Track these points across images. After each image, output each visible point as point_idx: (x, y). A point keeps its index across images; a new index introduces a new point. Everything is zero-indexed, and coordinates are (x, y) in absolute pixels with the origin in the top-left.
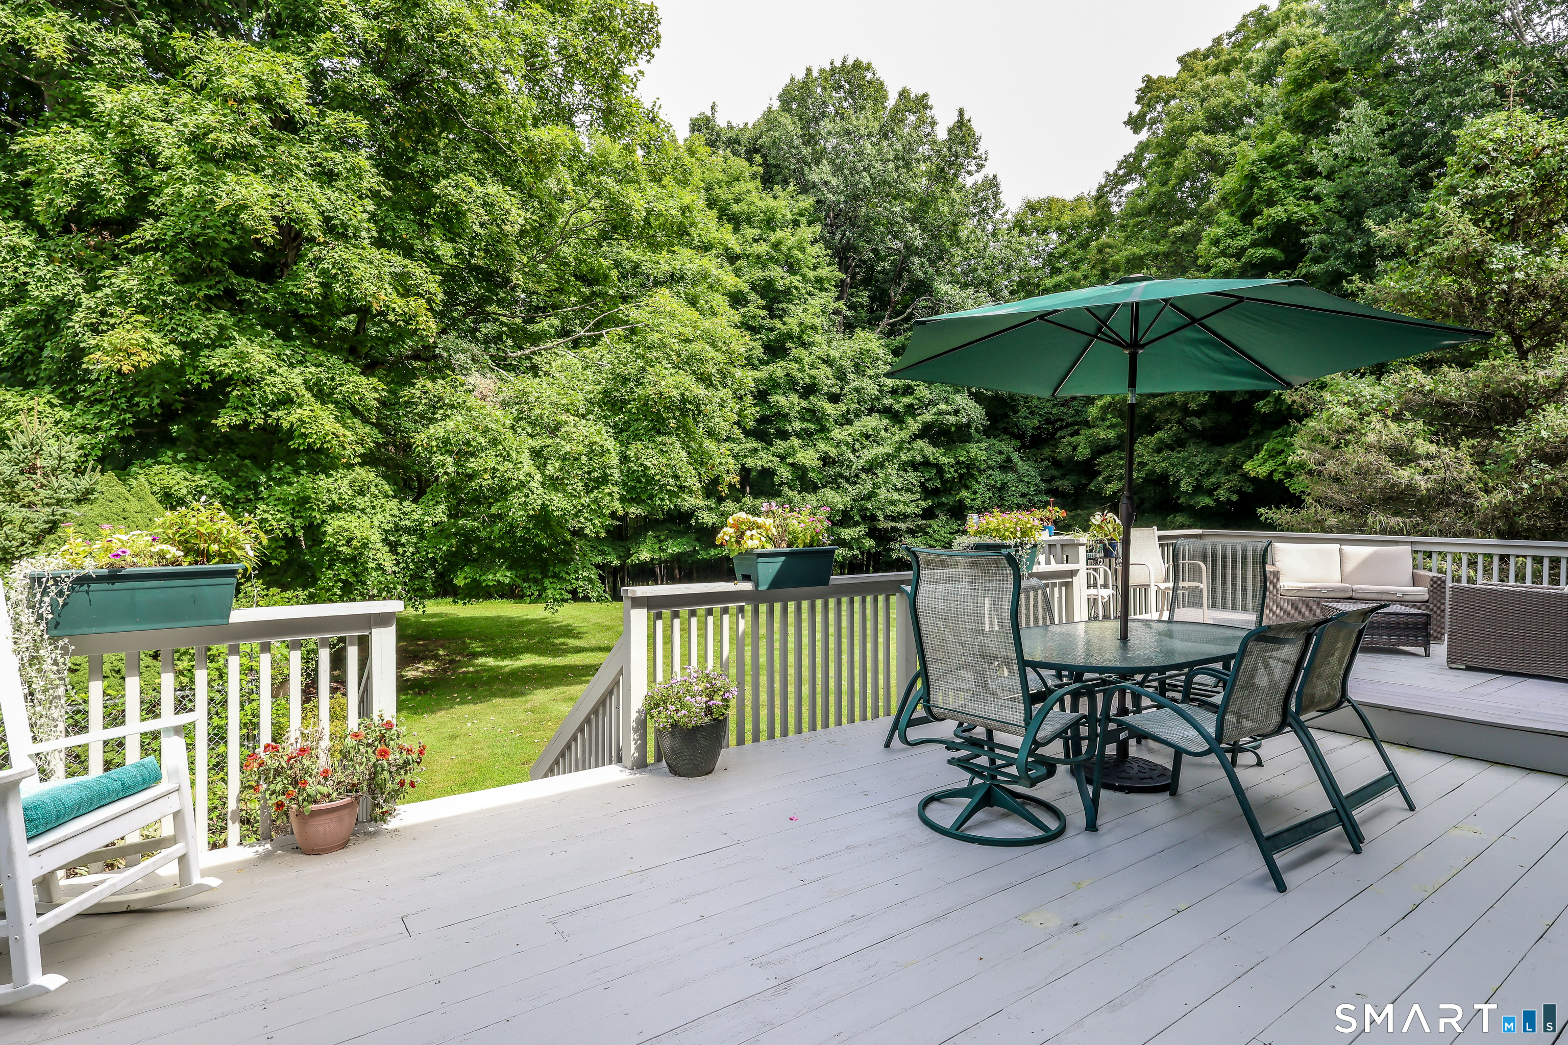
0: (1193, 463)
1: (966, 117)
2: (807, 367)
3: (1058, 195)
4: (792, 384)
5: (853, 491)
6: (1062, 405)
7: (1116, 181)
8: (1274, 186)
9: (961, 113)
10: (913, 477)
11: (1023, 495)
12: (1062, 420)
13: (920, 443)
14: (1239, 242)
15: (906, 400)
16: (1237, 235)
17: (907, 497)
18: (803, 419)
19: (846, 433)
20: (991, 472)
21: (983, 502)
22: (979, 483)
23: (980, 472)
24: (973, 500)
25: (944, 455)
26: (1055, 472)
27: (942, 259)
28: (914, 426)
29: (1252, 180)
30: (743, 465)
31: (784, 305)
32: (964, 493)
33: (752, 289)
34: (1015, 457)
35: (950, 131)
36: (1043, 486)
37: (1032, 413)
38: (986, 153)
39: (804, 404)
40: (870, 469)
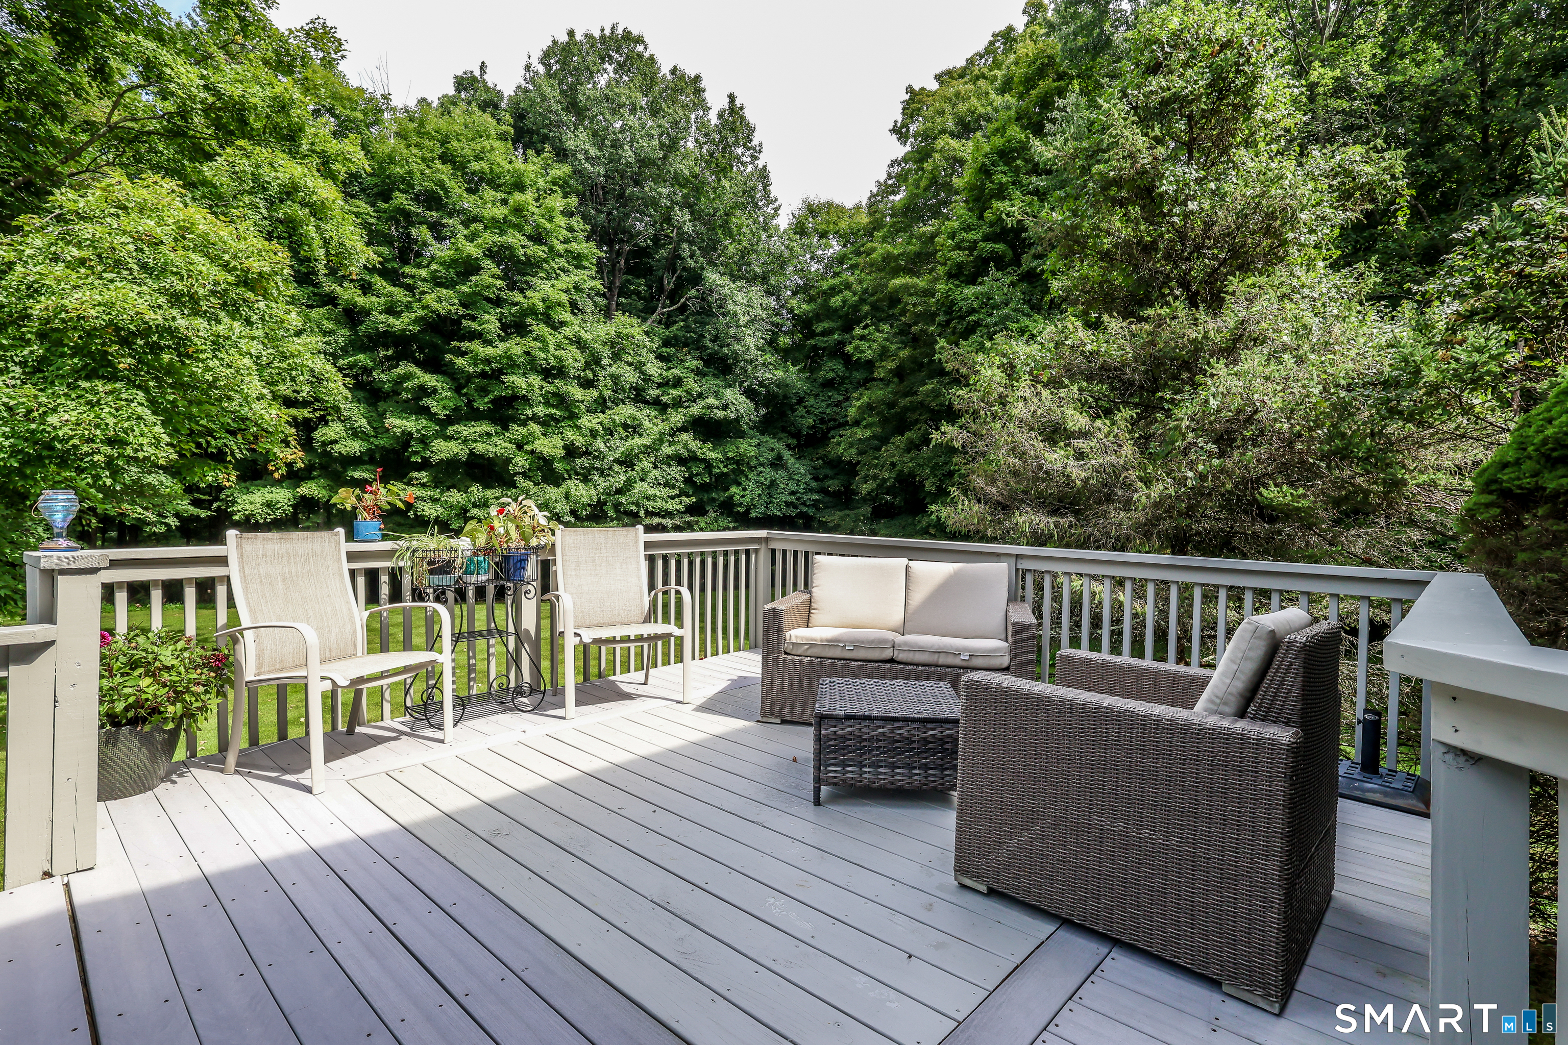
0: (937, 464)
1: (738, 103)
2: (552, 348)
3: (837, 200)
4: (532, 365)
5: (603, 484)
6: (836, 406)
7: (886, 190)
8: (1004, 180)
9: (732, 98)
10: (676, 472)
11: (793, 493)
12: (835, 420)
13: (685, 437)
14: (972, 236)
15: (674, 392)
16: (971, 230)
17: (666, 492)
18: (547, 404)
19: (597, 420)
20: (761, 469)
21: (753, 499)
22: (749, 480)
23: (751, 468)
24: (743, 496)
25: (713, 451)
26: (828, 472)
27: (715, 249)
28: (677, 418)
29: (985, 171)
30: (471, 450)
31: (528, 278)
32: (734, 489)
33: (485, 255)
34: (787, 454)
35: (720, 116)
36: (814, 484)
37: (808, 412)
38: (760, 145)
39: (549, 388)
40: (627, 462)
